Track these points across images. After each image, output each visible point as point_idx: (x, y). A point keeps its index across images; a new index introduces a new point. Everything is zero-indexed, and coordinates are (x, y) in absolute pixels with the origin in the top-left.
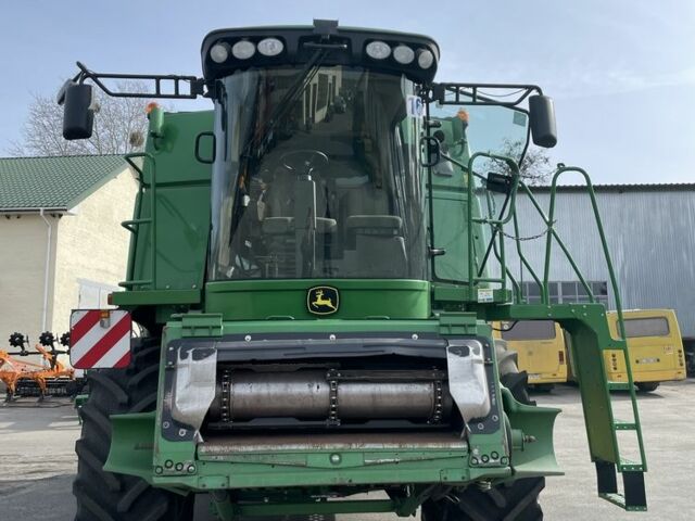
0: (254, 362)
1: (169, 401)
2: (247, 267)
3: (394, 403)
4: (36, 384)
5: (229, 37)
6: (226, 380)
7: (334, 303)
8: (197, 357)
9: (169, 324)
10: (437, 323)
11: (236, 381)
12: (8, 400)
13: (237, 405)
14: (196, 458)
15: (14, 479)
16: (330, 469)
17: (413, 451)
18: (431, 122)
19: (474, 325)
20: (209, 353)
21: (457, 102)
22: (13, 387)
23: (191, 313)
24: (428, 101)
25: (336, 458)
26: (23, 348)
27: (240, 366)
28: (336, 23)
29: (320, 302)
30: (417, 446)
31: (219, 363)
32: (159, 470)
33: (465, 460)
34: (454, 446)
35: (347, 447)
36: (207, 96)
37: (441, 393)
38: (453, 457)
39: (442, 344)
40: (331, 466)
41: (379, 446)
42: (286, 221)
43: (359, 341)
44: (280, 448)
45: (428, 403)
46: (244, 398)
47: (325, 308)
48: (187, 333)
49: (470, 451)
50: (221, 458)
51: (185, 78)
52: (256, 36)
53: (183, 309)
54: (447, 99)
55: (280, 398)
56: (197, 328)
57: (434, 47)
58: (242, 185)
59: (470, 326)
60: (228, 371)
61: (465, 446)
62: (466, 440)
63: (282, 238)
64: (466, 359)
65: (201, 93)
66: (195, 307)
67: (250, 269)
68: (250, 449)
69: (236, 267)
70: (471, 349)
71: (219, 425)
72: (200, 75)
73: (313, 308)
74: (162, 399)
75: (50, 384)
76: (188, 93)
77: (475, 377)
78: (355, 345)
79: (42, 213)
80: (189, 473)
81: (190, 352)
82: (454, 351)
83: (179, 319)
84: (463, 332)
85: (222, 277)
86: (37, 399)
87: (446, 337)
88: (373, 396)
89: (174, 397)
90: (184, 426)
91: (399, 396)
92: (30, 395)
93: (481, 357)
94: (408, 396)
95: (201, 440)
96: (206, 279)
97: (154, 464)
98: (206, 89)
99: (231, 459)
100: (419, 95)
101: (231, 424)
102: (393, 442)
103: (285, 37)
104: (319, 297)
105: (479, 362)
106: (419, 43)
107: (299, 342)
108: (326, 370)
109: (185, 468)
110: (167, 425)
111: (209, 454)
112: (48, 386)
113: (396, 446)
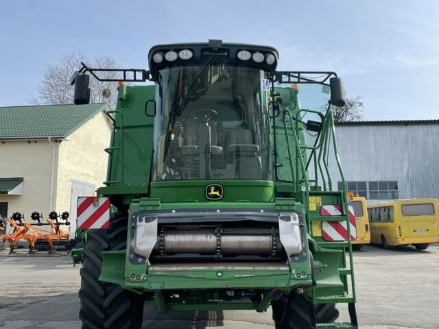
0: (177, 224)
1: (133, 244)
2: (173, 174)
3: (251, 246)
4: (47, 243)
5: (163, 49)
6: (162, 233)
7: (220, 193)
8: (147, 221)
9: (132, 204)
10: (274, 204)
11: (167, 234)
12: (30, 252)
13: (168, 246)
14: (147, 273)
15: (38, 296)
16: (217, 280)
17: (260, 271)
18: (275, 93)
19: (294, 205)
20: (154, 219)
21: (289, 82)
22: (33, 244)
23: (142, 198)
24: (273, 82)
25: (220, 274)
26: (39, 221)
27: (169, 226)
28: (221, 41)
29: (213, 193)
30: (262, 268)
31: (158, 224)
32: (128, 279)
33: (288, 276)
34: (282, 268)
35: (225, 268)
36: (151, 80)
37: (276, 241)
38: (281, 274)
39: (276, 215)
40: (217, 278)
41: (243, 268)
42: (194, 148)
43: (232, 213)
44: (190, 269)
45: (268, 246)
46: (172, 243)
47: (215, 196)
48: (142, 209)
49: (290, 271)
50: (160, 273)
51: (139, 71)
52: (178, 48)
53: (138, 196)
54: (283, 80)
55: (190, 243)
56: (147, 206)
57: (275, 53)
58: (170, 128)
59: (292, 205)
60: (164, 229)
61: (288, 269)
62: (289, 265)
63: (192, 157)
64: (289, 223)
65: (148, 78)
66: (145, 195)
67: (175, 175)
68: (175, 269)
69: (167, 173)
70: (292, 218)
71: (159, 257)
72: (147, 69)
73: (209, 196)
74: (130, 243)
75: (55, 243)
76: (141, 79)
77: (293, 232)
78: (230, 215)
79: (49, 140)
80: (143, 281)
81: (144, 219)
82: (283, 218)
83: (138, 202)
84: (288, 209)
85: (159, 179)
86: (47, 252)
87: (278, 211)
88: (240, 242)
89: (135, 242)
90: (141, 257)
91: (253, 242)
92: (44, 249)
93: (297, 222)
94: (258, 242)
95: (149, 264)
96: (150, 180)
97: (126, 276)
98: (151, 76)
99: (165, 274)
100: (267, 79)
101: (165, 256)
102: (250, 266)
103: (194, 49)
104: (212, 190)
105: (296, 224)
106: (267, 51)
107: (201, 214)
108: (214, 228)
109: (142, 278)
110: (132, 256)
111: (154, 271)
112: (54, 244)
113: (251, 268)
